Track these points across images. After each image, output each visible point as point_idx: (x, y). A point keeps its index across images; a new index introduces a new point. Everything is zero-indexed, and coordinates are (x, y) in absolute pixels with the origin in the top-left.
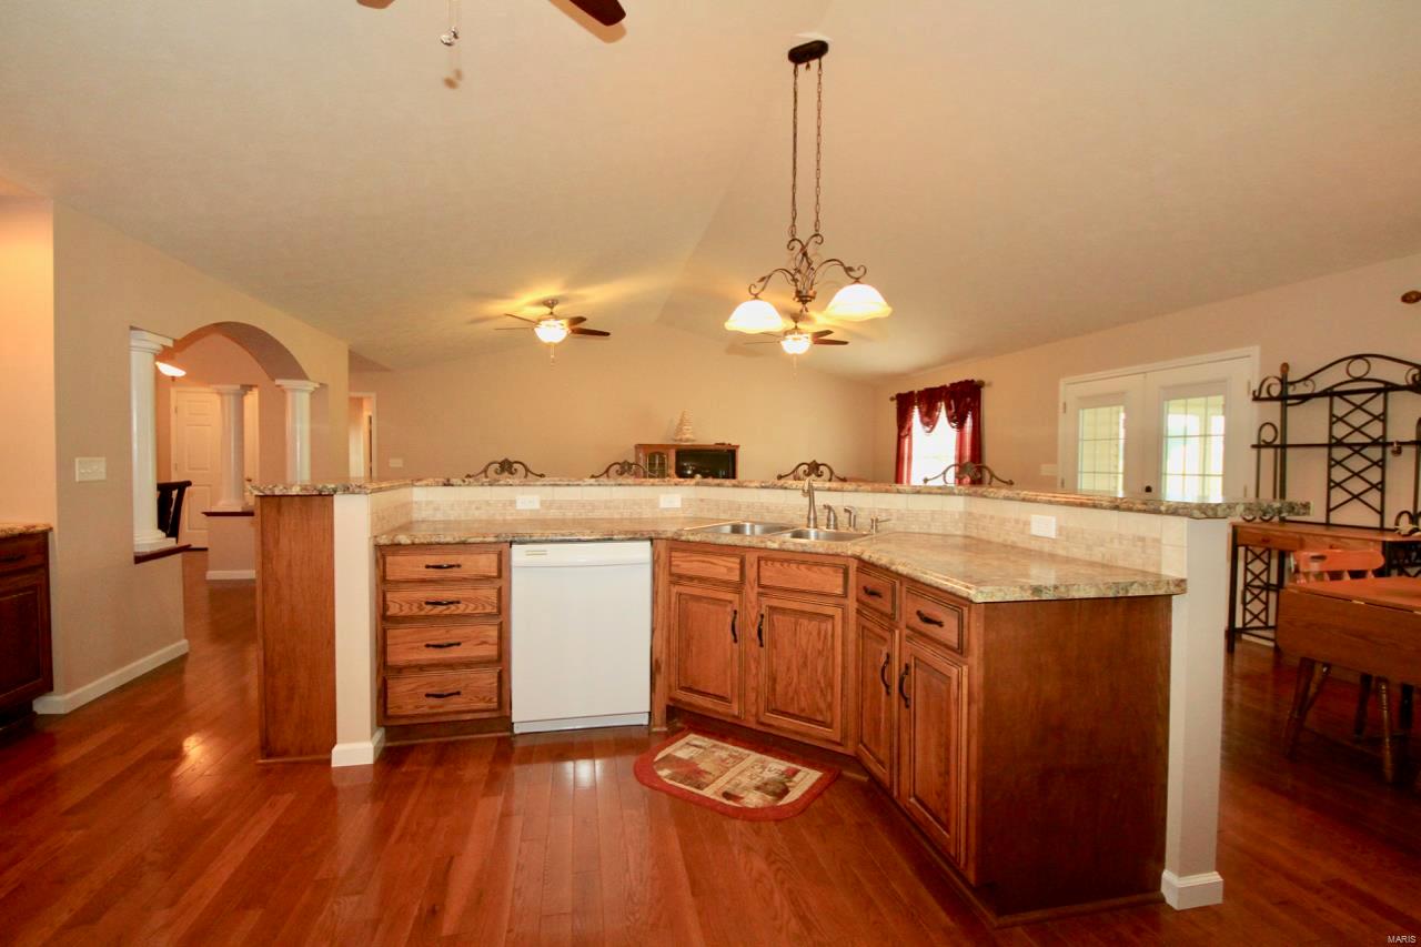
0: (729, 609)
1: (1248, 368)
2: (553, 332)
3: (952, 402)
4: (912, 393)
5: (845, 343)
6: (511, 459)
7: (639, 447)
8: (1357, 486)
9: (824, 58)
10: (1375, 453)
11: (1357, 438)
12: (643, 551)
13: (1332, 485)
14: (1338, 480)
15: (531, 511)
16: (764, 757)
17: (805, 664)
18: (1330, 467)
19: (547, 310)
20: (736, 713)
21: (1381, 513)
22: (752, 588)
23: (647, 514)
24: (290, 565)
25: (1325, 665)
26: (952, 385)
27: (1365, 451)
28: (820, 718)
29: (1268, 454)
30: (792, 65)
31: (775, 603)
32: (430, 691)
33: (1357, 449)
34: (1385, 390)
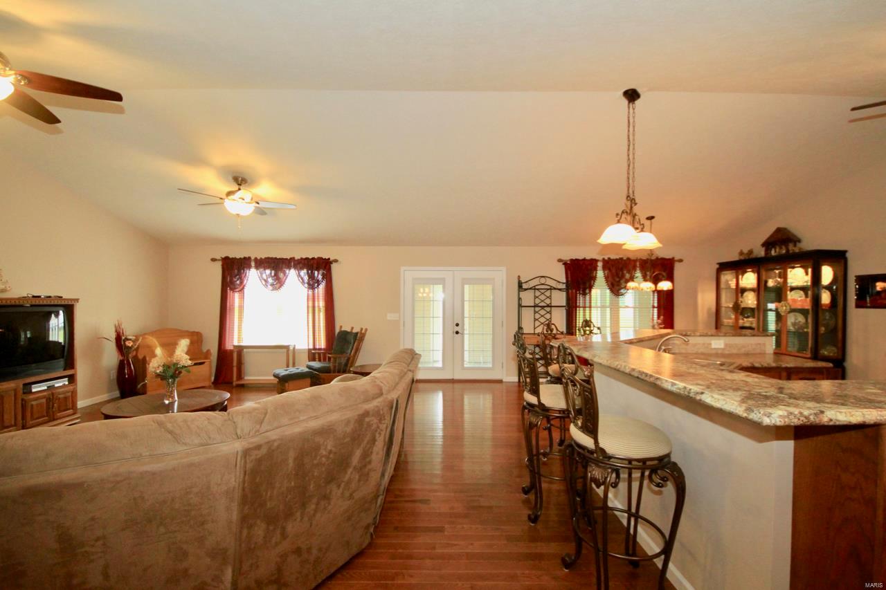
3: (304, 271)
10: (548, 309)
11: (542, 304)
13: (535, 320)
14: (537, 318)
18: (535, 314)
27: (545, 308)
34: (551, 289)
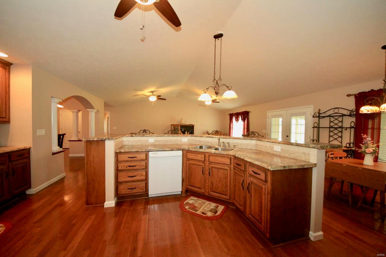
0: (201, 167)
1: (311, 110)
2: (153, 99)
3: (242, 116)
4: (233, 113)
5: (219, 102)
6: (146, 129)
7: (172, 125)
8: (336, 137)
9: (222, 38)
10: (340, 130)
11: (336, 126)
12: (180, 153)
13: (330, 136)
14: (331, 135)
15: (152, 142)
16: (210, 202)
17: (220, 180)
18: (330, 132)
19: (152, 94)
20: (203, 192)
21: (341, 143)
22: (207, 162)
23: (179, 143)
24: (94, 158)
25: (335, 178)
26: (242, 112)
27: (338, 129)
28: (224, 193)
29: (316, 129)
30: (215, 39)
31: (213, 166)
32: (129, 188)
33: (336, 128)
34: (342, 116)
